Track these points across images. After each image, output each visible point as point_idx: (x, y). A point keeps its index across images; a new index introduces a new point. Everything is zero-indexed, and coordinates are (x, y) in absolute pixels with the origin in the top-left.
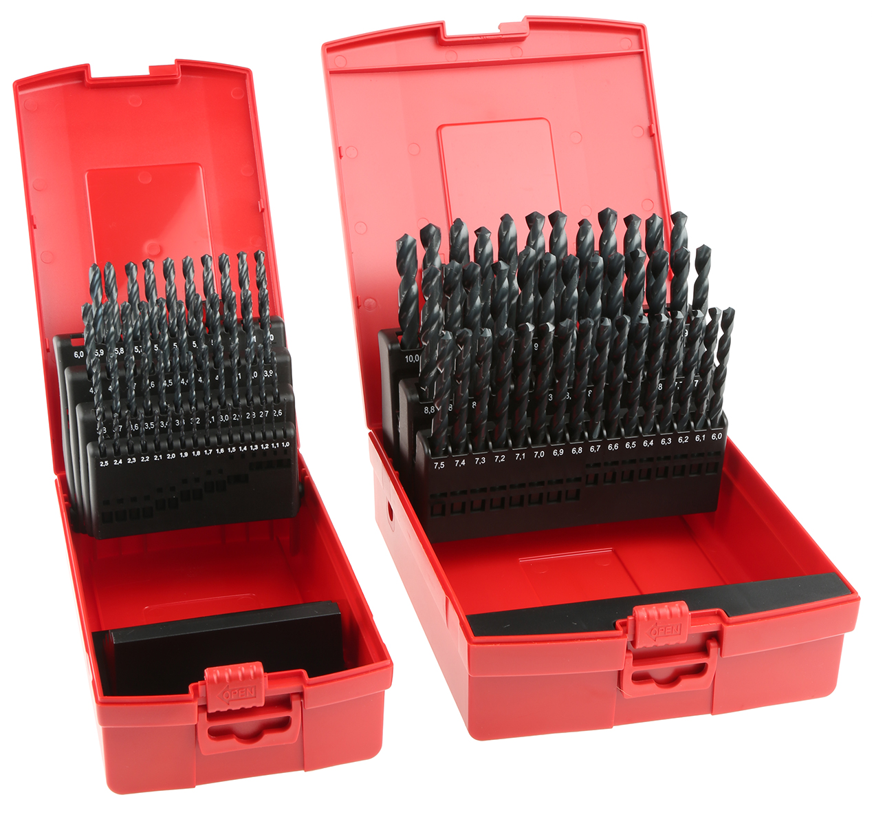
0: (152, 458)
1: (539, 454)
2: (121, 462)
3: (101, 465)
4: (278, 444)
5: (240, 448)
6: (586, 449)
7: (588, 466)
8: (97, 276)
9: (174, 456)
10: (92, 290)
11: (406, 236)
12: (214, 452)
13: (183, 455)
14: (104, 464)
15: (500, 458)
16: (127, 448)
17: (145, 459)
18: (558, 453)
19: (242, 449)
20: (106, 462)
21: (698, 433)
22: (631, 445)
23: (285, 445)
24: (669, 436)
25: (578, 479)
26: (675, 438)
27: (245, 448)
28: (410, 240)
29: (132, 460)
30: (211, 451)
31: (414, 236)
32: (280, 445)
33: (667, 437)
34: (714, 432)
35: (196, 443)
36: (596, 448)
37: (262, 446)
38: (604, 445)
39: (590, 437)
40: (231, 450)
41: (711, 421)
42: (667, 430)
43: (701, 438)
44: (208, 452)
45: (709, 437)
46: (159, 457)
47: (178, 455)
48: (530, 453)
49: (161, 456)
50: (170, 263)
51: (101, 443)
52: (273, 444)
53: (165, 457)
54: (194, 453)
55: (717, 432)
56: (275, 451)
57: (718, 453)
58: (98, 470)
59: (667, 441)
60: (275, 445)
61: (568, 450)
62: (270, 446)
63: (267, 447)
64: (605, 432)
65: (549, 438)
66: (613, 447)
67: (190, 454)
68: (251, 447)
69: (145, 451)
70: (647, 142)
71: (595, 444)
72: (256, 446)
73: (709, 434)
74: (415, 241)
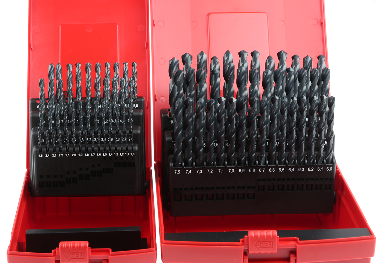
0: (64, 155)
1: (231, 171)
2: (49, 156)
3: (39, 156)
4: (128, 154)
5: (109, 154)
6: (257, 170)
7: (259, 180)
8: (53, 69)
9: (75, 155)
10: (49, 75)
11: (174, 58)
12: (96, 155)
13: (80, 155)
14: (40, 156)
15: (210, 171)
16: (52, 149)
17: (61, 155)
18: (242, 171)
19: (110, 154)
20: (41, 155)
21: (319, 166)
22: (282, 170)
23: (132, 154)
24: (303, 167)
25: (254, 187)
26: (306, 168)
27: (112, 154)
28: (176, 60)
29: (54, 155)
30: (94, 154)
31: (178, 59)
32: (130, 154)
33: (301, 167)
34: (328, 166)
35: (87, 150)
36: (262, 170)
37: (120, 154)
38: (267, 169)
39: (259, 163)
40: (104, 154)
41: (326, 160)
42: (302, 163)
43: (321, 169)
44: (93, 155)
45: (325, 169)
46: (68, 155)
47: (77, 155)
48: (226, 170)
49: (69, 154)
50: (89, 65)
51: (40, 145)
52: (126, 154)
53: (71, 155)
54: (85, 154)
55: (329, 167)
56: (127, 157)
57: (331, 179)
58: (38, 159)
59: (301, 169)
60: (127, 154)
61: (247, 170)
62: (125, 154)
63: (123, 155)
64: (267, 162)
65: (236, 162)
66: (272, 170)
67: (84, 155)
68: (115, 154)
69: (61, 151)
70: (319, 27)
71: (262, 168)
72: (117, 154)
73: (325, 167)
74: (178, 61)
